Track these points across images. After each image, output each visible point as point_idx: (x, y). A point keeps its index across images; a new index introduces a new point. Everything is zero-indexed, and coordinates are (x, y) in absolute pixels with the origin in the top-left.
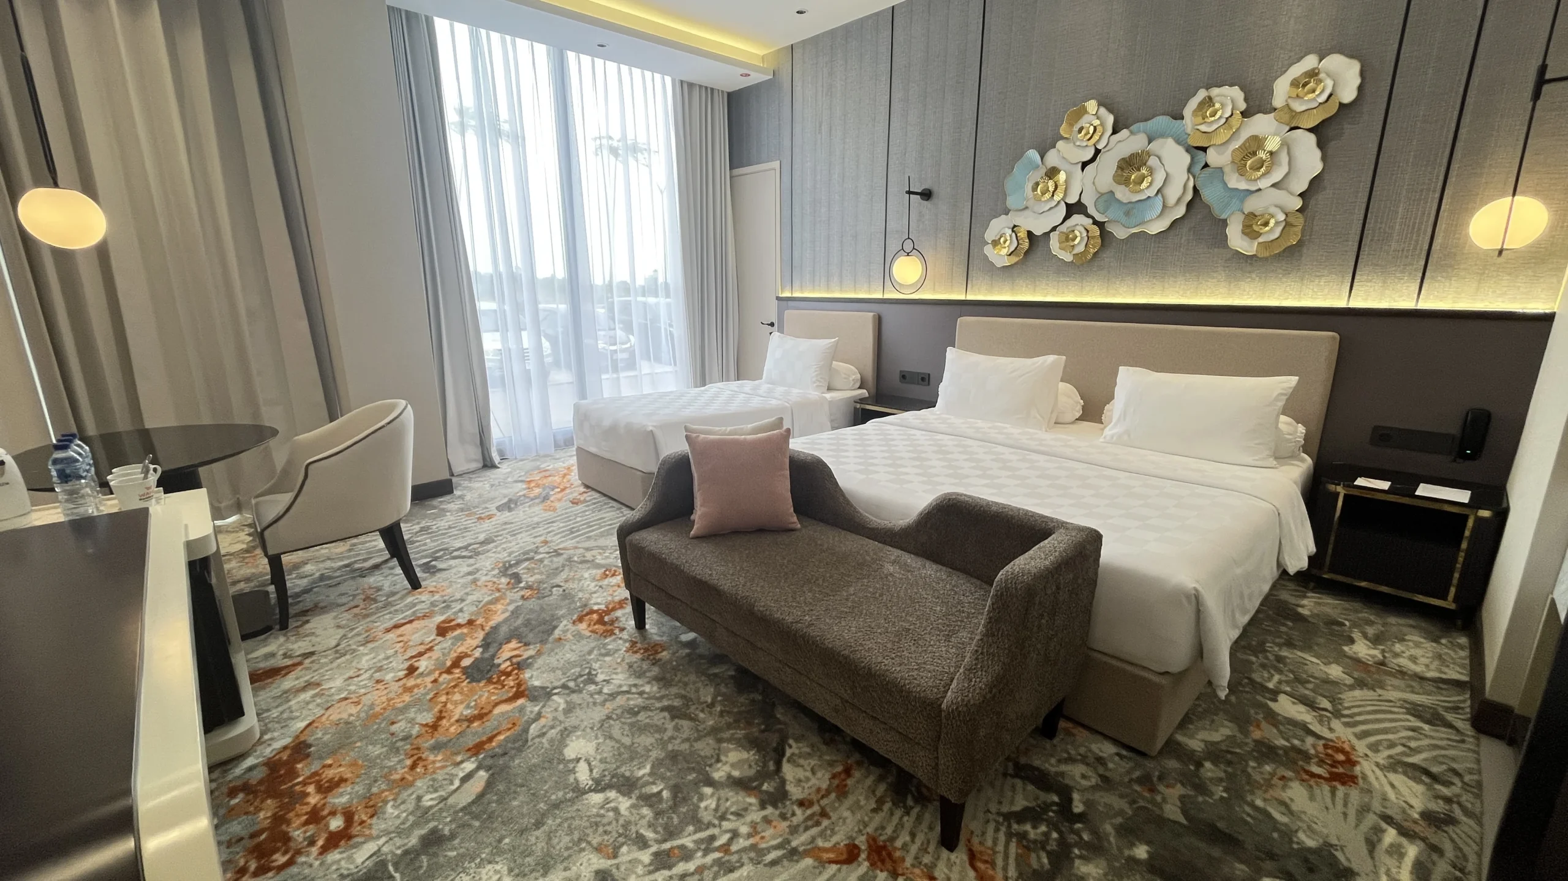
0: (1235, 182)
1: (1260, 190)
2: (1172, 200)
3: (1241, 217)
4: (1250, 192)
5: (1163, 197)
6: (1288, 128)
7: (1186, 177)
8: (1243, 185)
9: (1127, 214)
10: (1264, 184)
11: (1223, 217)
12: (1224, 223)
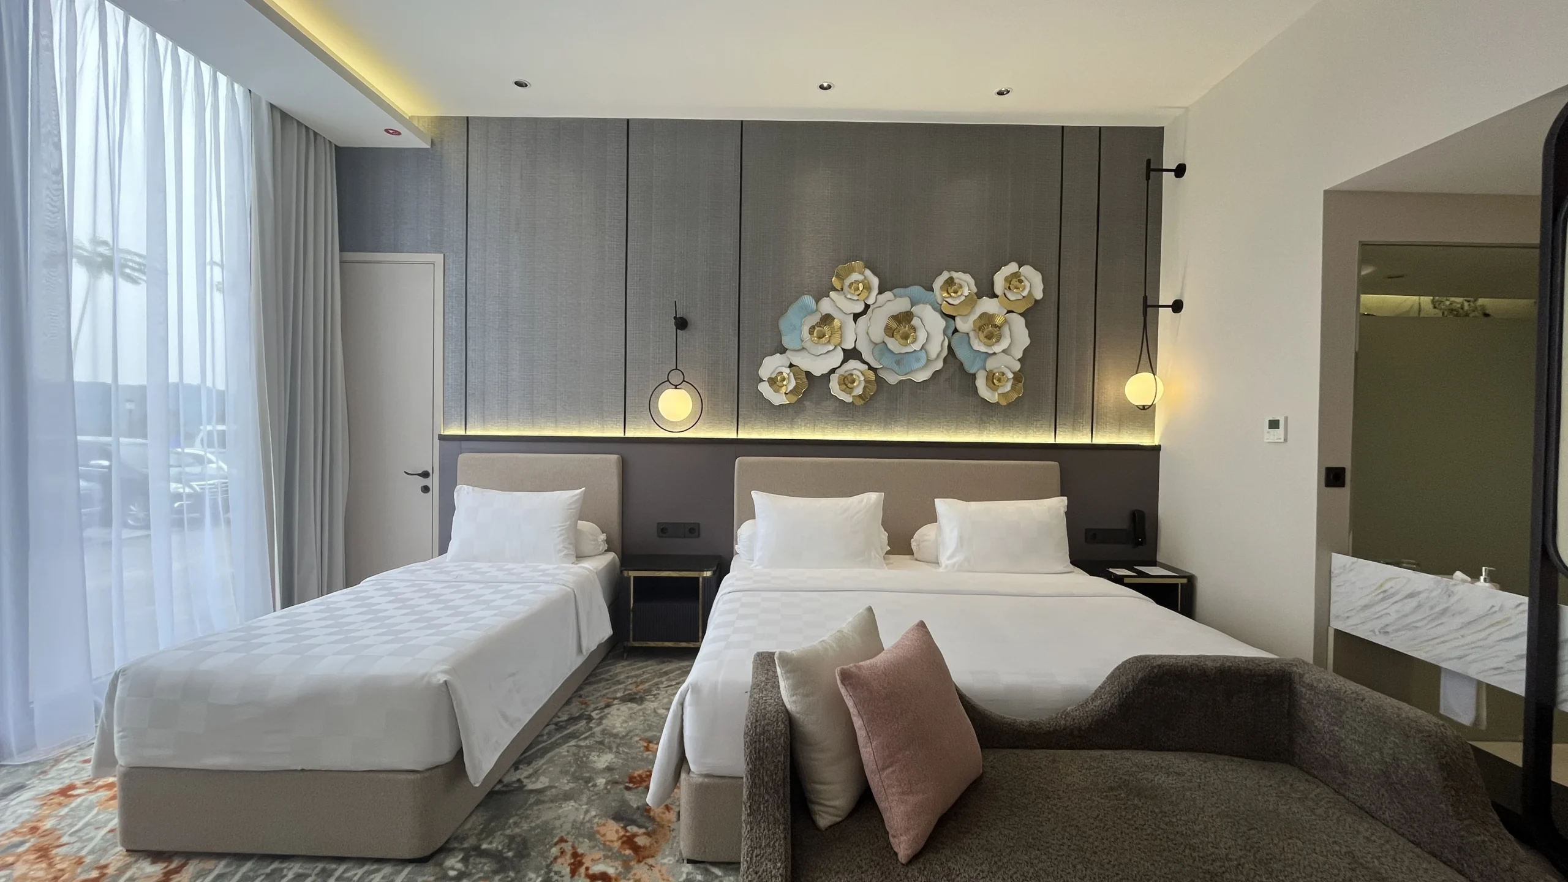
0: (978, 346)
1: (995, 354)
2: (933, 355)
3: (985, 373)
4: (989, 355)
5: (926, 352)
6: (1006, 311)
7: (943, 338)
8: (983, 349)
9: (898, 363)
10: (997, 349)
11: (972, 371)
12: (973, 377)
